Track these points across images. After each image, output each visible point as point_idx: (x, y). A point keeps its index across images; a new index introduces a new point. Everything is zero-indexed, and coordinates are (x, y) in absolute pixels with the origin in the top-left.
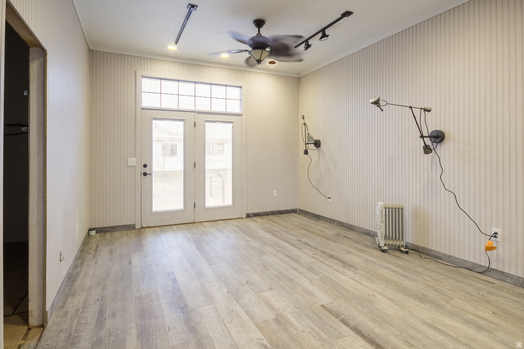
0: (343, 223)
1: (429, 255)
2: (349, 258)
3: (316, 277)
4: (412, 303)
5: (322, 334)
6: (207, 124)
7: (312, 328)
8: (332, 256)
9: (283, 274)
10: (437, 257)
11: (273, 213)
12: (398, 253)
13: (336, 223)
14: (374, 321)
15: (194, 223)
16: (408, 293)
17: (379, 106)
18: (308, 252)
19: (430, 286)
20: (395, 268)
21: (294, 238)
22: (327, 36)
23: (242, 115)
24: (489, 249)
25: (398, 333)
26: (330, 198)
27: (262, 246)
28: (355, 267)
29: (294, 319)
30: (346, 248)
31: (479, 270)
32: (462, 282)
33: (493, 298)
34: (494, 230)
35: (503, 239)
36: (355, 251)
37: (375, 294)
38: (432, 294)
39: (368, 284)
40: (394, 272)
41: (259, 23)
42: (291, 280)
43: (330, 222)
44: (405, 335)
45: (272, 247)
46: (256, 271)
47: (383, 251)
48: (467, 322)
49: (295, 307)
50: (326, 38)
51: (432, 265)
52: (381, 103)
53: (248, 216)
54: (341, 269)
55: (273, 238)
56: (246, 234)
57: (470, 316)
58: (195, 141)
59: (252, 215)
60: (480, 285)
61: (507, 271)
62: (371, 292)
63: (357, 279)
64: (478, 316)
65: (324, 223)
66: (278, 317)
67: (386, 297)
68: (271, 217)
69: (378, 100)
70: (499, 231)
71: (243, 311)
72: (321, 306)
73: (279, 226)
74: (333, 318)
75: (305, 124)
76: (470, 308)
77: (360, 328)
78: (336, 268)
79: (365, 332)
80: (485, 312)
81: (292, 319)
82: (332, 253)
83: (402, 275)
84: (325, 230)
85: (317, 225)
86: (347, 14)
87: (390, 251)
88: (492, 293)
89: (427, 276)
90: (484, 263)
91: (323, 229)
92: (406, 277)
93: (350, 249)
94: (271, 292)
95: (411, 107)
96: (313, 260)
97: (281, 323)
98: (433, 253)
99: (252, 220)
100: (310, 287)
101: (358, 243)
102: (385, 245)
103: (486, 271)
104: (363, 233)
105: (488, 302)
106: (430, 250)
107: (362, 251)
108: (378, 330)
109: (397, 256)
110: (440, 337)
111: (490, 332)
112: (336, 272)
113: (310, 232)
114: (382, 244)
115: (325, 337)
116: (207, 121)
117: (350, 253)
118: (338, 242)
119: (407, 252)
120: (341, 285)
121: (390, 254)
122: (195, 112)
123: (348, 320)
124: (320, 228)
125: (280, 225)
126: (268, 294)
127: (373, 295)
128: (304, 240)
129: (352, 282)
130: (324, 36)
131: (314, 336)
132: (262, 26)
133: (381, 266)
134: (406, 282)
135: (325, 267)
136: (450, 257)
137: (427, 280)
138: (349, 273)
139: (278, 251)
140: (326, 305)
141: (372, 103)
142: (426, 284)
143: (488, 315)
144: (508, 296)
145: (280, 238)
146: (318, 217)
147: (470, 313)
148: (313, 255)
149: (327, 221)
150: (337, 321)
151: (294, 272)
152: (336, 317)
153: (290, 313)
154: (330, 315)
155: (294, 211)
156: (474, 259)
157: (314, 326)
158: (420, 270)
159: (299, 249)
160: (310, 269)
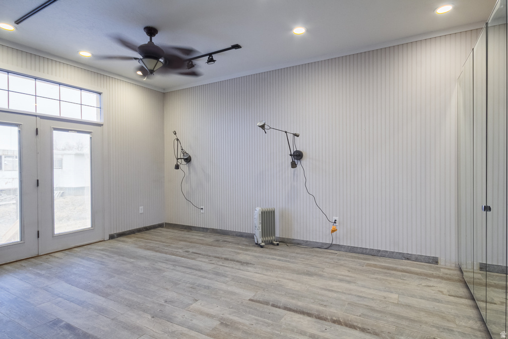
0: (216, 230)
1: (292, 244)
2: (241, 257)
3: (227, 279)
4: (305, 278)
5: (267, 320)
6: (55, 132)
7: (256, 319)
8: (227, 259)
9: (196, 285)
10: (298, 244)
11: (139, 230)
12: (271, 246)
13: (209, 231)
14: (293, 298)
15: (38, 256)
16: (298, 272)
17: (264, 129)
18: (204, 260)
19: (307, 264)
20: (279, 258)
21: (180, 251)
22: (214, 61)
23: (102, 125)
24: (333, 231)
25: (312, 301)
26: (202, 209)
27: (154, 264)
28: (251, 264)
29: (237, 318)
30: (233, 250)
31: (325, 247)
32: (321, 257)
33: (342, 262)
34: (335, 218)
35: (339, 223)
36: (241, 251)
37: (280, 279)
38: (312, 269)
39: (269, 273)
40: (279, 260)
41: (151, 31)
42: (208, 288)
43: (203, 231)
44: (317, 300)
45: (164, 263)
46: (167, 289)
47: (262, 247)
48: (341, 280)
49: (230, 308)
50: (213, 62)
51: (298, 250)
52: (266, 127)
53: (112, 237)
54: (242, 268)
55: (159, 254)
56: (123, 256)
57: (339, 276)
58: (37, 153)
59: (116, 236)
60: (331, 256)
61: (341, 244)
62: (276, 279)
63: (259, 272)
64: (343, 275)
65: (198, 233)
66: (222, 321)
67: (288, 279)
68: (139, 235)
69: (264, 124)
70: (337, 218)
71: (185, 329)
72: (249, 300)
73: (154, 242)
74: (265, 306)
75: (178, 140)
76: (336, 272)
77: (289, 306)
78: (237, 267)
79: (293, 307)
80: (344, 272)
81: (235, 318)
82: (225, 256)
83: (286, 261)
84: (203, 238)
85: (192, 235)
86: (237, 47)
87: (267, 246)
88: (339, 260)
89: (301, 258)
90: (329, 241)
91: (201, 238)
92: (289, 262)
93: (236, 251)
94: (198, 303)
95: (286, 132)
96: (213, 266)
97: (228, 325)
98: (295, 241)
99: (119, 241)
100: (229, 288)
101: (238, 244)
102: (262, 242)
103: (330, 246)
104: (237, 235)
105: (341, 265)
106: (293, 239)
107: (246, 250)
108: (300, 304)
109: (273, 249)
110: (335, 295)
111: (355, 283)
112: (239, 271)
113: (191, 242)
114: (260, 242)
115: (270, 321)
116: (55, 129)
117: (239, 253)
118: (222, 247)
119: (278, 244)
120: (251, 280)
121: (267, 248)
122: (36, 116)
123: (276, 304)
124: (198, 238)
125: (156, 241)
126: (196, 306)
127: (279, 281)
128: (191, 250)
129: (257, 275)
130: (211, 60)
131: (263, 325)
132: (154, 35)
133: (269, 258)
134: (292, 266)
135: (227, 269)
136: (307, 241)
137: (303, 261)
138: (249, 269)
139: (174, 265)
140: (253, 299)
141: (260, 126)
142: (304, 263)
143: (347, 273)
144: (348, 259)
145: (166, 253)
146: (189, 228)
147: (339, 275)
148: (210, 262)
149: (199, 231)
150: (270, 307)
151: (205, 279)
152: (267, 305)
153: (230, 314)
154: (261, 304)
155: (161, 226)
156: (323, 240)
157: (256, 317)
158: (294, 255)
159: (193, 259)
160: (217, 274)
